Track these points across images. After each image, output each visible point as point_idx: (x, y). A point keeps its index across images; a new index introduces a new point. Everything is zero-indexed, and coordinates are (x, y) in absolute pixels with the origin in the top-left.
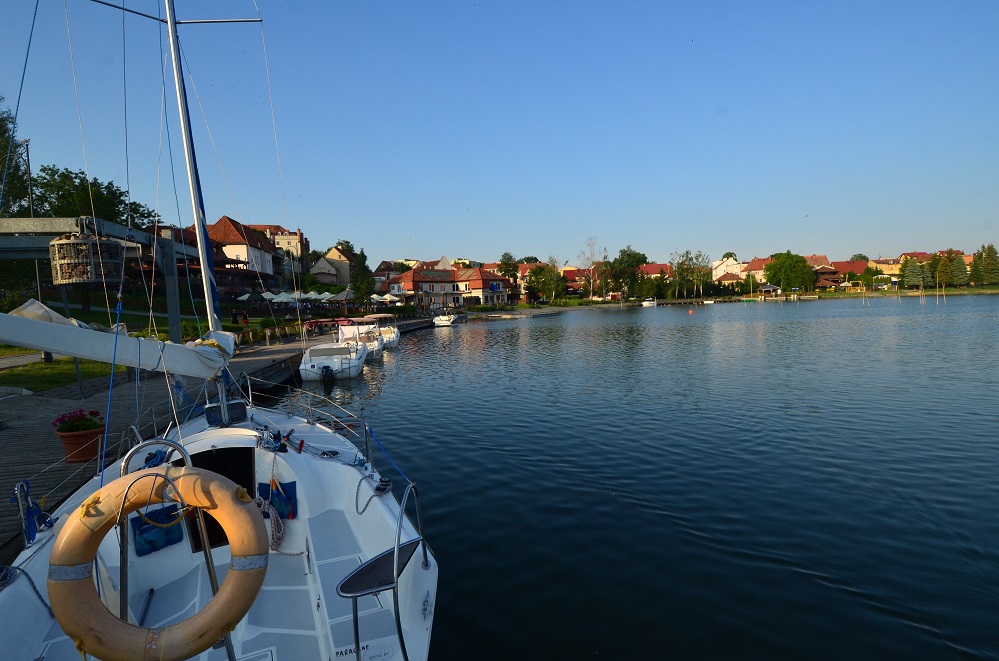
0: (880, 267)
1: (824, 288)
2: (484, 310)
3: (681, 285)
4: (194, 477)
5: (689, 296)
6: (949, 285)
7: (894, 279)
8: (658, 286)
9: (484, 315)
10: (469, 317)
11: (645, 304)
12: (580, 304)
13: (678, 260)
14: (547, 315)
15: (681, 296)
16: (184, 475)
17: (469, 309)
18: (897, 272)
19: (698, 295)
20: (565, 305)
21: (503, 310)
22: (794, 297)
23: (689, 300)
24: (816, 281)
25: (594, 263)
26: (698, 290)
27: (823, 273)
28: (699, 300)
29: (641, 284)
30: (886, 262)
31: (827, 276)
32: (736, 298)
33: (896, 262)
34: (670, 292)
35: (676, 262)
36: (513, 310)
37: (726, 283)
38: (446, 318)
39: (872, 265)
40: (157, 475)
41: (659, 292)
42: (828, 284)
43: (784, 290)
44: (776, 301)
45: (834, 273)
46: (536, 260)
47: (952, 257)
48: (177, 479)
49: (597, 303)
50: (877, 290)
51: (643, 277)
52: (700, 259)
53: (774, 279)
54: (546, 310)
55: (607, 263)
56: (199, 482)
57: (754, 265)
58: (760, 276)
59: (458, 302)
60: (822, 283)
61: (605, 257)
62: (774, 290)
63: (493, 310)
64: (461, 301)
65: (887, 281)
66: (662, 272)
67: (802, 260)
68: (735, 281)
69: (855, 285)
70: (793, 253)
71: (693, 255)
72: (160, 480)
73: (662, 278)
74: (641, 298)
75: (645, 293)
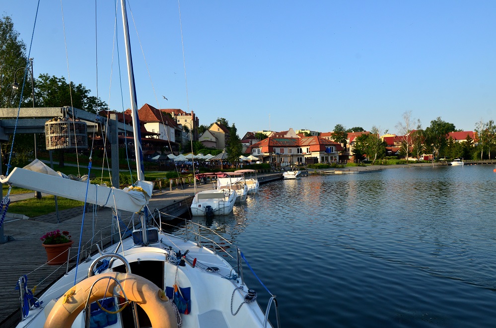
2: (321, 167)
3: (485, 148)
4: (133, 281)
5: (493, 158)
8: (465, 150)
9: (320, 171)
10: (310, 172)
11: (454, 164)
12: (398, 163)
13: (482, 128)
14: (370, 172)
15: (485, 157)
16: (126, 279)
17: (310, 167)
20: (386, 164)
21: (335, 167)
23: (493, 161)
25: (409, 131)
29: (450, 147)
34: (475, 154)
35: (480, 130)
36: (343, 167)
38: (293, 173)
40: (111, 278)
41: (466, 154)
46: (361, 129)
48: (122, 281)
49: (412, 162)
51: (451, 142)
54: (370, 167)
55: (420, 132)
56: (135, 284)
59: (301, 161)
61: (419, 127)
63: (328, 167)
64: (304, 161)
66: (469, 138)
72: (112, 281)
73: (469, 143)
74: (450, 159)
75: (453, 154)
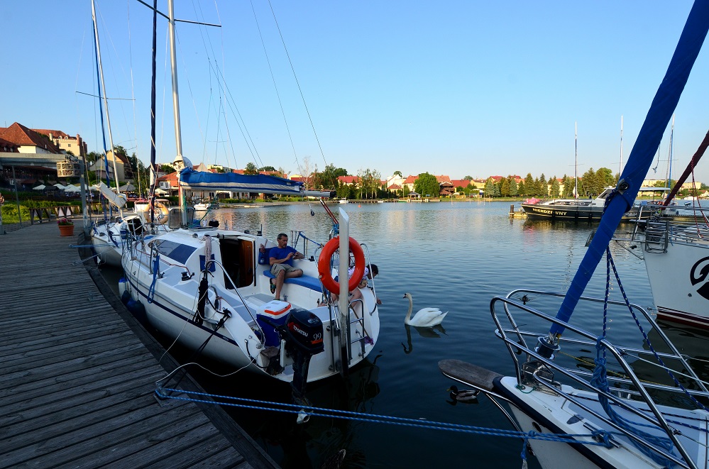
0: (476, 184)
1: (444, 195)
2: (231, 202)
3: (363, 190)
5: (369, 198)
6: (508, 196)
7: (481, 191)
8: (351, 191)
9: (231, 205)
10: (220, 206)
11: (341, 202)
12: (299, 201)
13: (362, 174)
15: (364, 197)
17: (221, 201)
18: (483, 187)
19: (374, 198)
20: (289, 201)
21: (245, 202)
22: (427, 200)
23: (369, 200)
24: (440, 191)
25: (312, 174)
26: (374, 194)
27: (446, 187)
28: (374, 200)
29: (340, 189)
30: (480, 181)
31: (447, 189)
32: (395, 200)
33: (484, 181)
34: (358, 195)
35: (360, 176)
36: (252, 202)
37: (392, 190)
38: (204, 205)
39: (472, 183)
41: (351, 195)
42: (447, 193)
43: (421, 196)
44: (417, 202)
45: (452, 187)
46: (273, 169)
47: (510, 180)
49: (311, 200)
50: (472, 197)
51: (342, 184)
52: (376, 175)
53: (419, 190)
54: (276, 203)
55: (317, 174)
57: (409, 180)
58: (411, 187)
59: (213, 196)
60: (444, 192)
61: (316, 170)
62: (417, 196)
63: (238, 202)
64: (215, 195)
65: (477, 192)
66: (354, 182)
67: (434, 178)
68: (396, 190)
69: (462, 194)
70: (430, 174)
71: (371, 172)
73: (354, 186)
74: (340, 198)
75: (343, 195)
